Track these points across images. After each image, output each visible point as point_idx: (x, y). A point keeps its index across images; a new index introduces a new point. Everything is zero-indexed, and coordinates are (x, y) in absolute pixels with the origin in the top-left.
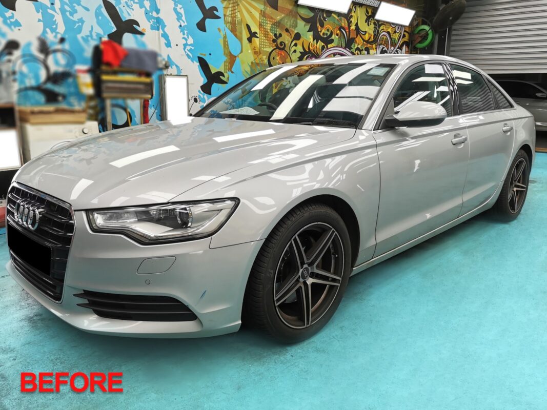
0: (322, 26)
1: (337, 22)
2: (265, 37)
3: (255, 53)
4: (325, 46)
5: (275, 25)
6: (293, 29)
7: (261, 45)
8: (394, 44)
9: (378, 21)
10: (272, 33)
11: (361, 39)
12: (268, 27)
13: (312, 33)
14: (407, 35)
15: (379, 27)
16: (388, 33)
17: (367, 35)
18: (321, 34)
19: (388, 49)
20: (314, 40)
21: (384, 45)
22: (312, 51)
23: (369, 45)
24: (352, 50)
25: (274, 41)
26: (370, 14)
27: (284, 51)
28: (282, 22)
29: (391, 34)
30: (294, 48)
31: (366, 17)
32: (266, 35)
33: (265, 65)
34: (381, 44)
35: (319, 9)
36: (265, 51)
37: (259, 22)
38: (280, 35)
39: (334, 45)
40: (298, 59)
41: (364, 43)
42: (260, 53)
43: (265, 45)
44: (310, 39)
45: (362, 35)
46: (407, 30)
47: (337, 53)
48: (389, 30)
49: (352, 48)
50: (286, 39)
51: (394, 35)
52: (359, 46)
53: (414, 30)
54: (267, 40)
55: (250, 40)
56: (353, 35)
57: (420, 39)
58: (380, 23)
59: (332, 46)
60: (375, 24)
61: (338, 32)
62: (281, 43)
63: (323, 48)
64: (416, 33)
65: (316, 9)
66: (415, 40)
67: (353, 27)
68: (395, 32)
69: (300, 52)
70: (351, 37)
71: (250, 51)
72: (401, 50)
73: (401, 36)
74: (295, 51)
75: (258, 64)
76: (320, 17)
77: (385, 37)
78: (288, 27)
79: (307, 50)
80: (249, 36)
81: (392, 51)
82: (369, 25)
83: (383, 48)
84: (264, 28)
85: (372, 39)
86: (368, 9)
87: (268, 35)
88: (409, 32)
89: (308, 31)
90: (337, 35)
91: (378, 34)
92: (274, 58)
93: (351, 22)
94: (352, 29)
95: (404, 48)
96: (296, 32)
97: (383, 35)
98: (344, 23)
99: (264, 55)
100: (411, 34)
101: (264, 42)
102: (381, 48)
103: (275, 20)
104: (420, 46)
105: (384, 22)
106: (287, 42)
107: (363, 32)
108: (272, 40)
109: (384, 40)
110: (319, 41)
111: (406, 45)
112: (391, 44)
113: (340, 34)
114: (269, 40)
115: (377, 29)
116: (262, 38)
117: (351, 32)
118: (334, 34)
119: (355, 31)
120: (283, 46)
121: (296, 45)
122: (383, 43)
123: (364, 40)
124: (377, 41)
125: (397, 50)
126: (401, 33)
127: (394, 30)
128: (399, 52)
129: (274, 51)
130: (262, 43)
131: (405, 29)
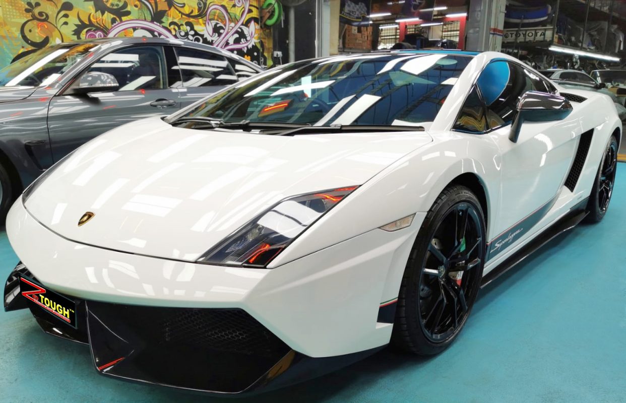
2: (11, 5)
4: (118, 19)
8: (234, 20)
10: (24, 2)
11: (178, 12)
13: (92, 3)
14: (254, 9)
16: (223, 7)
17: (186, 6)
18: (108, 5)
19: (225, 25)
20: (96, 12)
21: (218, 20)
22: (96, 24)
23: (191, 20)
24: (164, 24)
25: (27, 11)
27: (46, 23)
29: (229, 9)
30: (64, 20)
32: (13, 3)
33: (16, 38)
34: (213, 19)
36: (14, 21)
38: (38, 4)
39: (132, 18)
40: (73, 33)
41: (183, 16)
42: (5, 24)
43: (13, 15)
45: (177, 7)
46: (255, 4)
47: (138, 27)
48: (224, 3)
49: (163, 22)
50: (50, 10)
51: (233, 9)
52: (176, 21)
53: (263, 5)
54: (15, 9)
56: (163, 6)
57: (268, 15)
59: (128, 19)
61: (137, 3)
62: (41, 14)
63: (113, 21)
64: (265, 7)
68: (234, 6)
69: (76, 25)
70: (159, 9)
72: (248, 27)
73: (244, 12)
74: (66, 23)
75: (4, 37)
77: (218, 11)
79: (87, 23)
81: (233, 28)
83: (217, 24)
85: (196, 13)
87: (16, 3)
88: (257, 6)
90: (136, 6)
91: (205, 8)
92: (30, 31)
94: (160, 1)
95: (253, 23)
97: (215, 9)
99: (13, 27)
100: (260, 9)
101: (9, 11)
102: (213, 24)
104: (270, 22)
106: (50, 13)
107: (179, 4)
108: (24, 9)
109: (217, 15)
110: (106, 12)
111: (255, 22)
112: (229, 19)
113: (141, 6)
114: (19, 10)
115: (203, 2)
116: (7, 7)
117: (158, 3)
118: (131, 5)
119: (166, 3)
120: (45, 17)
121: (66, 16)
122: (216, 18)
123: (182, 14)
124: (206, 15)
125: (241, 27)
126: (243, 8)
127: (232, 4)
128: (244, 29)
129: (29, 22)
130: (8, 13)
131: (251, 3)
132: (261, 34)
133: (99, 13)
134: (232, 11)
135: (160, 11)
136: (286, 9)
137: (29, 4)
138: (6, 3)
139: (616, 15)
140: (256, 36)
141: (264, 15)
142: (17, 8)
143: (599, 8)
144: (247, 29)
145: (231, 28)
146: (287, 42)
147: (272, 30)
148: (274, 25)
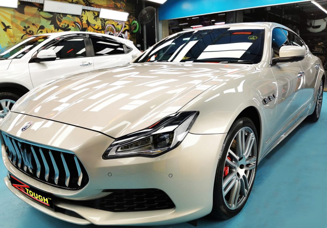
0: (60, 21)
1: (71, 20)
3: (11, 37)
5: (23, 22)
6: (38, 24)
7: (15, 32)
8: (118, 31)
9: (104, 19)
10: (22, 26)
11: (92, 28)
12: (19, 23)
13: (53, 25)
14: (127, 26)
15: (105, 21)
16: (113, 25)
17: (96, 25)
18: (60, 26)
19: (114, 33)
20: (55, 29)
21: (110, 31)
23: (99, 32)
25: (24, 30)
26: (96, 15)
28: (29, 20)
29: (115, 26)
31: (94, 17)
32: (17, 27)
34: (109, 31)
35: (56, 13)
36: (18, 36)
37: (11, 21)
38: (29, 27)
41: (95, 30)
42: (14, 37)
43: (18, 33)
44: (52, 29)
45: (92, 26)
46: (127, 23)
48: (113, 23)
50: (34, 29)
51: (117, 26)
54: (18, 30)
55: (5, 30)
56: (85, 26)
57: (134, 28)
58: (105, 20)
60: (101, 20)
61: (74, 25)
62: (30, 31)
64: (132, 24)
65: (55, 13)
66: (132, 28)
67: (85, 22)
68: (118, 24)
71: (6, 36)
72: (125, 34)
73: (122, 27)
76: (58, 17)
77: (110, 27)
78: (34, 22)
80: (4, 28)
81: (117, 34)
82: (96, 21)
83: (111, 33)
84: (15, 24)
85: (100, 28)
86: (94, 12)
87: (18, 27)
88: (128, 24)
89: (50, 24)
90: (73, 26)
91: (104, 26)
93: (83, 19)
94: (84, 23)
95: (126, 33)
96: (40, 25)
97: (108, 26)
98: (77, 20)
99: (18, 38)
100: (130, 25)
102: (109, 33)
103: (23, 19)
104: (135, 31)
105: (109, 19)
106: (34, 31)
107: (93, 24)
108: (22, 30)
109: (110, 29)
110: (60, 29)
111: (127, 31)
112: (116, 31)
113: (75, 26)
114: (20, 30)
115: (103, 23)
116: (15, 29)
117: (83, 24)
118: (71, 26)
119: (87, 24)
120: (32, 33)
121: (41, 32)
122: (110, 30)
123: (94, 29)
124: (105, 29)
125: (122, 34)
126: (122, 25)
127: (117, 24)
128: (122, 35)
129: (25, 35)
130: (15, 31)
131: (125, 23)
132: (130, 37)
133: (56, 30)
134: (117, 27)
135: (84, 28)
136: (142, 26)
137: (25, 27)
138: (15, 27)
139: (295, 21)
140: (128, 38)
141: (131, 28)
142: (19, 29)
143: (286, 19)
144: (124, 35)
145: (117, 35)
146: (143, 40)
147: (136, 35)
148: (136, 33)
